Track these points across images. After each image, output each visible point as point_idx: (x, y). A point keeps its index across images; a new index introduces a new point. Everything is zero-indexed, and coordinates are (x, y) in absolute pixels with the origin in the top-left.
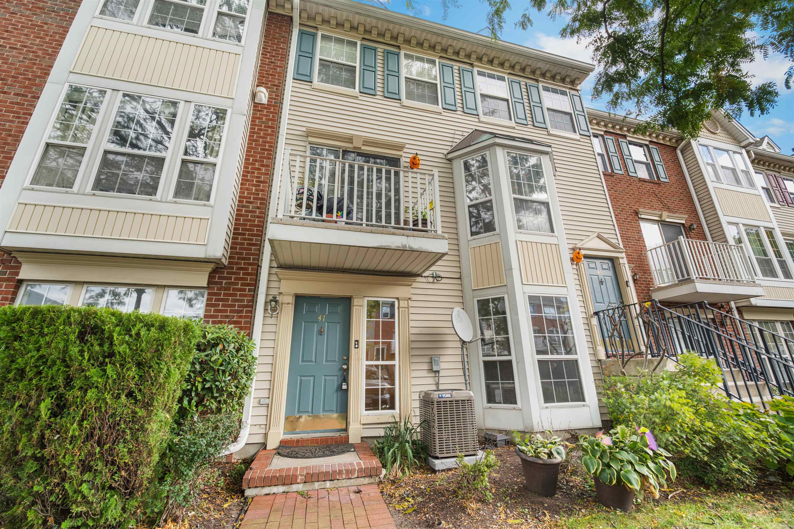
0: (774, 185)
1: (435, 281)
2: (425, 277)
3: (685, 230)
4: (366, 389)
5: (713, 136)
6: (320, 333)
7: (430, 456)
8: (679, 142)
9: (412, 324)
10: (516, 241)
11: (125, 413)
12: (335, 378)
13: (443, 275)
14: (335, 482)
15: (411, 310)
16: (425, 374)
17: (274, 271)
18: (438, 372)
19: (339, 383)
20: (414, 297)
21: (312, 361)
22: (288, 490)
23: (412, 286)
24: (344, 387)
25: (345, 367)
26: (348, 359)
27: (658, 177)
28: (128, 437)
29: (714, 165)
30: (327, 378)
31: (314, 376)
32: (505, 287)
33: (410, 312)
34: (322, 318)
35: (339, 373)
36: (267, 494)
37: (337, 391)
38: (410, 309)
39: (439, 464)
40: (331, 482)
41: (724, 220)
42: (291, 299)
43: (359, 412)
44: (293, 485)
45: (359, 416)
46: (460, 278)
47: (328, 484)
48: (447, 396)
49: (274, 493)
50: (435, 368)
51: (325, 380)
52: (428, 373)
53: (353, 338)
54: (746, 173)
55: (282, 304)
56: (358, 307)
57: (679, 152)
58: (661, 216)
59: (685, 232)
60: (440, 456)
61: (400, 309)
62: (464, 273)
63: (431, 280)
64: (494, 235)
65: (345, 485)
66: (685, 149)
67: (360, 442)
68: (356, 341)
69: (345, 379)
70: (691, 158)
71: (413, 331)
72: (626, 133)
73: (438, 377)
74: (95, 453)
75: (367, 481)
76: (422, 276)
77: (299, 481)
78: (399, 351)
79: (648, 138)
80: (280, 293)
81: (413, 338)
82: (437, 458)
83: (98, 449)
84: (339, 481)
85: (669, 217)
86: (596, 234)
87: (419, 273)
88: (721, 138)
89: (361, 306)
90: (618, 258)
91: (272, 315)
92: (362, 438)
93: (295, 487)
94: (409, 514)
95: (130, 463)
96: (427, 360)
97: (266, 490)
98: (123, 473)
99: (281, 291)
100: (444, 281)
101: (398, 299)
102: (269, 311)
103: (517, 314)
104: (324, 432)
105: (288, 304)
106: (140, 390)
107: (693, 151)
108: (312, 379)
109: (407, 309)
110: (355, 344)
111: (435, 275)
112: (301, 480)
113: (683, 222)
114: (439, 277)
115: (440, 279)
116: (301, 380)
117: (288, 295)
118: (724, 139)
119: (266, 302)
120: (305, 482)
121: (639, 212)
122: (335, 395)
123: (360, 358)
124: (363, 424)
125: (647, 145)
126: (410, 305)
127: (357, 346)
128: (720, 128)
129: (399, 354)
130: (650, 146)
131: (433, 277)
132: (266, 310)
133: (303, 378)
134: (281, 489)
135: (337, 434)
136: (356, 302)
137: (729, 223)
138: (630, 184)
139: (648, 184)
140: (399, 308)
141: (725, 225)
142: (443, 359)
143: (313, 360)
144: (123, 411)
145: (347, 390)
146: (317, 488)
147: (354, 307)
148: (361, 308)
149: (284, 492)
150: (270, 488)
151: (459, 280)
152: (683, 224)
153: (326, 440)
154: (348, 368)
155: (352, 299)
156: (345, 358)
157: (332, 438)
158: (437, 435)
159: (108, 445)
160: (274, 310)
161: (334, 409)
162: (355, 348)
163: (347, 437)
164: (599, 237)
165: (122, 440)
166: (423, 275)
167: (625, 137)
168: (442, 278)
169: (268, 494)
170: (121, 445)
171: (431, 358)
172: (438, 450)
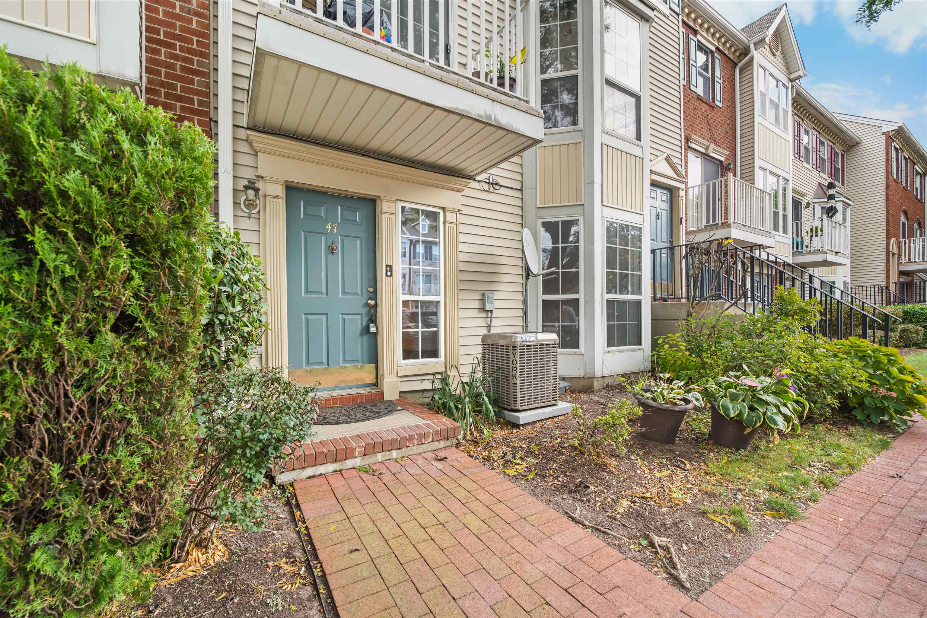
0: (796, 134)
1: (492, 189)
2: (478, 181)
3: (721, 169)
4: (403, 332)
5: (772, 57)
6: (331, 250)
7: (506, 409)
8: (741, 57)
9: (462, 247)
10: (602, 144)
11: (119, 373)
12: (359, 317)
13: (502, 182)
14: (403, 450)
15: (461, 228)
16: (475, 314)
17: (242, 134)
18: (491, 311)
19: (365, 324)
20: (466, 210)
21: (321, 293)
22: (341, 468)
23: (463, 193)
24: (373, 329)
25: (372, 302)
26: (375, 292)
27: (714, 99)
28: (136, 430)
29: (765, 95)
30: (346, 317)
31: (327, 315)
32: (582, 207)
33: (459, 231)
34: (333, 228)
35: (364, 311)
36: (310, 477)
37: (362, 334)
38: (460, 226)
39: (523, 417)
40: (399, 451)
41: (758, 163)
42: (280, 191)
43: (395, 361)
44: (347, 461)
45: (396, 366)
46: (521, 190)
47: (395, 454)
48: (531, 339)
49: (321, 474)
50: (488, 307)
51: (344, 320)
52: (479, 312)
53: (383, 261)
54: (785, 112)
55: (265, 196)
56: (389, 216)
57: (737, 70)
58: (707, 149)
59: (721, 172)
60: (521, 408)
61: (447, 225)
62: (526, 183)
63: (486, 187)
64: (574, 131)
65: (415, 452)
66: (746, 68)
67: (398, 398)
68: (387, 266)
69: (373, 319)
70: (747, 81)
71: (462, 257)
72: (698, 28)
73: (491, 318)
74: (51, 478)
75: (442, 444)
76: (474, 180)
77: (356, 454)
78: (445, 284)
79: (716, 43)
80: (258, 177)
81: (462, 267)
82: (518, 411)
83: (56, 470)
84: (409, 449)
85: (714, 151)
86: (665, 156)
87: (471, 174)
88: (778, 63)
89: (393, 214)
90: (678, 189)
91: (250, 213)
92: (400, 392)
93: (350, 463)
94: (533, 479)
95: (151, 484)
96: (478, 296)
97: (309, 472)
98: (136, 508)
99: (260, 173)
100: (502, 191)
101: (443, 209)
102: (242, 206)
103: (593, 244)
104: (347, 389)
105: (276, 197)
106: (150, 315)
107: (752, 73)
108: (324, 318)
109: (455, 226)
110: (387, 271)
111: (491, 181)
112: (359, 453)
113: (723, 159)
114: (497, 184)
115: (497, 187)
116: (307, 320)
117: (275, 182)
118: (780, 65)
119: (235, 191)
120: (365, 455)
121: (691, 138)
122: (360, 340)
123: (394, 291)
124: (400, 377)
125: (712, 52)
126: (459, 221)
127: (389, 273)
128: (780, 50)
129: (445, 287)
130: (716, 55)
131: (489, 183)
132: (236, 204)
133: (310, 317)
134: (330, 467)
135: (367, 391)
136: (385, 206)
137: (761, 168)
138: (689, 101)
139: (704, 105)
140: (444, 223)
141: (757, 169)
142: (497, 296)
143: (324, 290)
144: (114, 370)
145: (376, 334)
146: (380, 460)
147: (384, 215)
148: (394, 217)
149: (336, 471)
150: (314, 468)
151: (520, 192)
152: (721, 162)
153: (354, 398)
154: (376, 305)
155: (378, 203)
156: (371, 290)
157: (361, 395)
158: (519, 385)
159: (86, 457)
160: (250, 205)
161: (359, 358)
162: (387, 276)
163: (382, 393)
164: (668, 160)
165: (122, 440)
166: (477, 178)
167: (695, 32)
168: (501, 186)
169: (314, 476)
170: (122, 452)
171: (483, 295)
172: (519, 402)
